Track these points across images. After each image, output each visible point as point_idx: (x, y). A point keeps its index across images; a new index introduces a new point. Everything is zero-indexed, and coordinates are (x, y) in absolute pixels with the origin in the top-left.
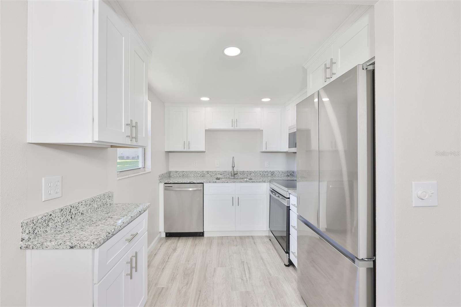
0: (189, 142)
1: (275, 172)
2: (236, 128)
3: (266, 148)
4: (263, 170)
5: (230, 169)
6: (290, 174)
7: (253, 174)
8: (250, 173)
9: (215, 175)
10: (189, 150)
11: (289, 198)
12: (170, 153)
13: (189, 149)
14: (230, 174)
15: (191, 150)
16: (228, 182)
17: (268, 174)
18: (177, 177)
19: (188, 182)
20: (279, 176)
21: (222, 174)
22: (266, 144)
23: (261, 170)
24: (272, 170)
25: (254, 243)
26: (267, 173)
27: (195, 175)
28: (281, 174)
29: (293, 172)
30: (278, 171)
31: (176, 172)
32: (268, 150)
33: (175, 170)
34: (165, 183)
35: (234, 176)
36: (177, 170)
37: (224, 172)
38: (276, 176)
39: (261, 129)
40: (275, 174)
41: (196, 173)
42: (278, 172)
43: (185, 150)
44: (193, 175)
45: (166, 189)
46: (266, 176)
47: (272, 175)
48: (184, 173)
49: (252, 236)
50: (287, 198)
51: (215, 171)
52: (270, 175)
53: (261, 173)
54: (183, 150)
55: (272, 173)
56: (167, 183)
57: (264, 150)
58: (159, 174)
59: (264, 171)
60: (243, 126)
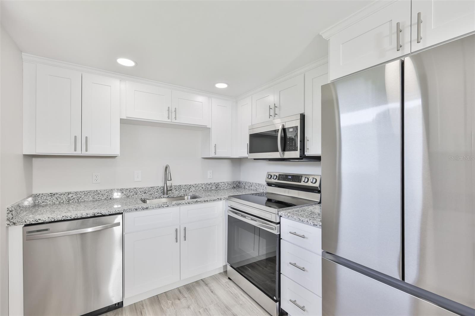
0: (86, 137)
1: (220, 184)
2: (174, 121)
3: (215, 153)
4: (206, 182)
5: (161, 184)
6: (236, 185)
7: (194, 189)
8: (190, 187)
9: (135, 194)
10: (87, 153)
11: (279, 223)
12: (34, 159)
13: (86, 151)
14: (160, 192)
15: (90, 152)
16: (168, 206)
17: (212, 187)
18: (54, 204)
19: (89, 216)
20: (224, 189)
21: (147, 192)
22: (215, 147)
23: (203, 183)
24: (216, 181)
25: (212, 292)
26: (210, 186)
27: (96, 197)
28: (226, 186)
29: (239, 183)
30: (224, 183)
31: (52, 195)
32: (218, 155)
33: (49, 192)
34: (26, 225)
35: (167, 194)
36: (54, 192)
37: (151, 189)
38: (222, 188)
39: (207, 127)
40: (220, 186)
41: (99, 194)
42: (222, 184)
43: (78, 153)
44: (91, 199)
45: (28, 237)
46: (210, 190)
47: (217, 188)
48: (70, 196)
49: (201, 280)
50: (277, 223)
51: (135, 188)
52: (214, 189)
53: (203, 186)
54: (72, 152)
55: (216, 185)
56: (33, 223)
57: (212, 155)
58: (9, 206)
59: (207, 184)
60: (183, 119)
